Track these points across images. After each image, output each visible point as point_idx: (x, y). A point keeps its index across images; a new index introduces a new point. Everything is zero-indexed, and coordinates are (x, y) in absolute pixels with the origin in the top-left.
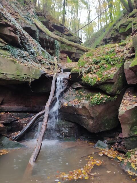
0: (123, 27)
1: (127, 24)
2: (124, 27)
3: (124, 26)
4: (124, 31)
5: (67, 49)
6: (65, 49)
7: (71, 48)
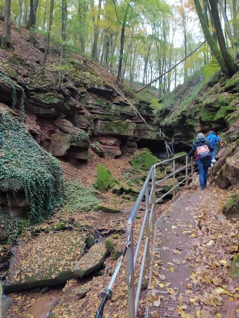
0: (210, 109)
1: (217, 106)
2: (211, 111)
3: (212, 109)
4: (212, 118)
5: (116, 131)
6: (111, 130)
7: (123, 129)
